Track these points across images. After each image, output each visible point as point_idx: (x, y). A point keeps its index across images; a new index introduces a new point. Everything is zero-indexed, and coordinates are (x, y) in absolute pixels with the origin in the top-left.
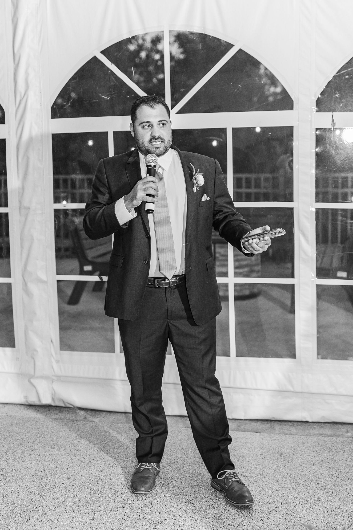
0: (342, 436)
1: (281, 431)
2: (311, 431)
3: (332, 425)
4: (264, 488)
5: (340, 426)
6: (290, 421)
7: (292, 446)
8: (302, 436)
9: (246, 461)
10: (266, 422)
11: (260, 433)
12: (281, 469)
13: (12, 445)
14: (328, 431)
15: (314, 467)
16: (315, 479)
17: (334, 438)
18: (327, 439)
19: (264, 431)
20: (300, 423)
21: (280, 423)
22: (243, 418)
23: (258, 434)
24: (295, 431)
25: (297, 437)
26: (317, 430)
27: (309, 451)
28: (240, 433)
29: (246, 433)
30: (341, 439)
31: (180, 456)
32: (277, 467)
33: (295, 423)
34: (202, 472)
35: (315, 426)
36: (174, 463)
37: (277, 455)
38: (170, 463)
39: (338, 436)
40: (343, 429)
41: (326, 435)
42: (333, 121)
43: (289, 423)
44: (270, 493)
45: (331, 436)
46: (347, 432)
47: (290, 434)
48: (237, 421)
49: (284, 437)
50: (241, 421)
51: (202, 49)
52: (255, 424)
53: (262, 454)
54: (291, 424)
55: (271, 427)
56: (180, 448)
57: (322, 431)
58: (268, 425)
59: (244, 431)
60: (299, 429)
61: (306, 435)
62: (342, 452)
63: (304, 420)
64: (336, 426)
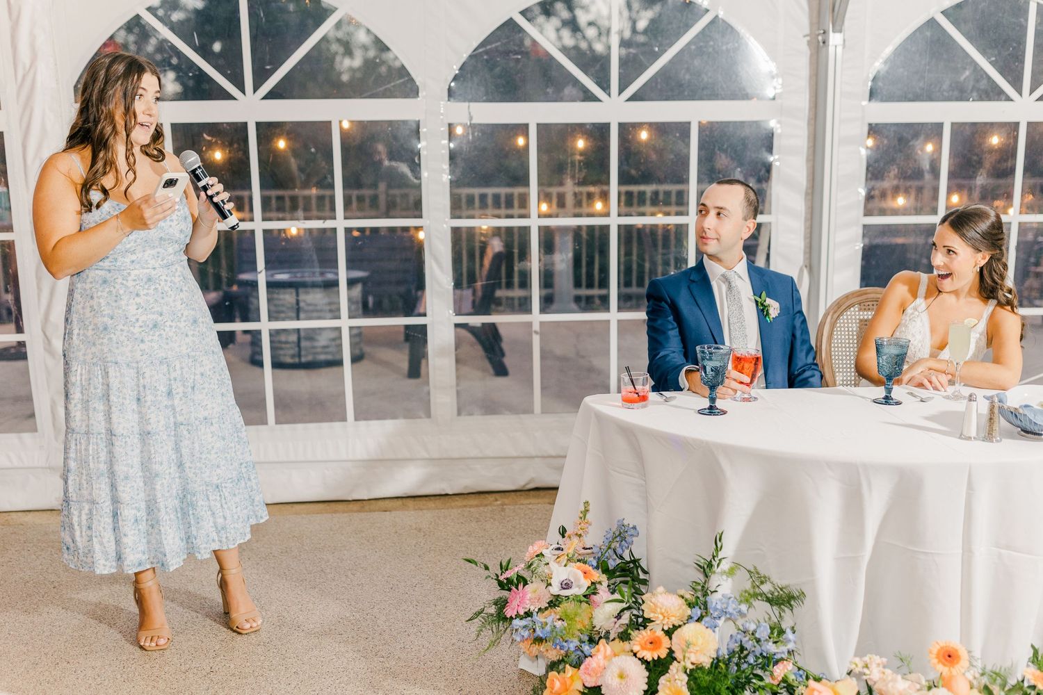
0: (490, 504)
1: (416, 508)
2: (453, 504)
3: (477, 495)
4: (405, 564)
5: (487, 495)
6: (426, 496)
7: (432, 520)
8: (443, 510)
9: (378, 542)
10: (396, 500)
11: (390, 511)
12: (422, 544)
13: (56, 556)
14: (473, 501)
15: (460, 538)
16: (463, 549)
17: (481, 508)
18: (472, 510)
19: (395, 509)
20: (438, 497)
21: (413, 499)
22: (366, 498)
23: (388, 513)
24: (433, 505)
25: (437, 511)
26: (459, 502)
27: (452, 524)
28: (366, 513)
29: (373, 513)
30: (490, 508)
31: (293, 544)
32: (417, 543)
33: (432, 498)
34: (325, 557)
35: (457, 499)
36: (287, 552)
37: (414, 531)
38: (282, 553)
39: (486, 505)
40: (491, 498)
41: (471, 506)
42: (470, 113)
43: (425, 498)
44: (413, 568)
45: (477, 506)
46: (496, 500)
47: (428, 509)
48: (359, 503)
49: (421, 513)
50: (364, 502)
51: (294, 12)
52: (383, 503)
53: (396, 532)
54: (427, 499)
55: (403, 505)
56: (290, 536)
57: (465, 503)
58: (399, 502)
59: (370, 511)
60: (439, 502)
61: (448, 509)
62: (492, 520)
63: (443, 493)
64: (482, 496)
